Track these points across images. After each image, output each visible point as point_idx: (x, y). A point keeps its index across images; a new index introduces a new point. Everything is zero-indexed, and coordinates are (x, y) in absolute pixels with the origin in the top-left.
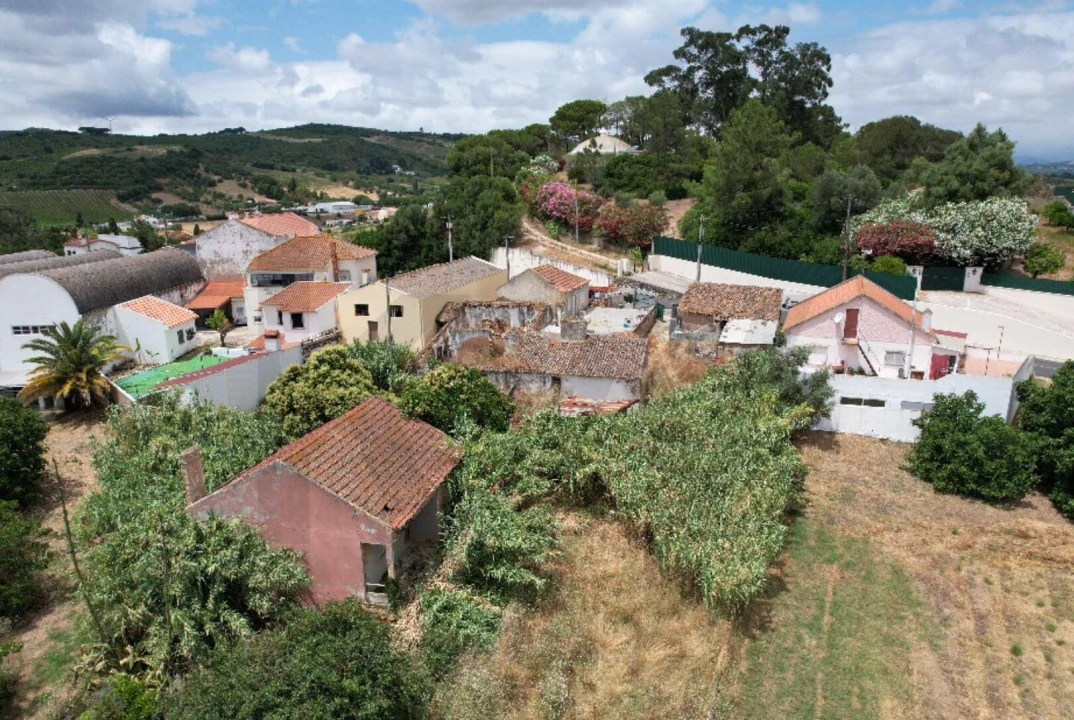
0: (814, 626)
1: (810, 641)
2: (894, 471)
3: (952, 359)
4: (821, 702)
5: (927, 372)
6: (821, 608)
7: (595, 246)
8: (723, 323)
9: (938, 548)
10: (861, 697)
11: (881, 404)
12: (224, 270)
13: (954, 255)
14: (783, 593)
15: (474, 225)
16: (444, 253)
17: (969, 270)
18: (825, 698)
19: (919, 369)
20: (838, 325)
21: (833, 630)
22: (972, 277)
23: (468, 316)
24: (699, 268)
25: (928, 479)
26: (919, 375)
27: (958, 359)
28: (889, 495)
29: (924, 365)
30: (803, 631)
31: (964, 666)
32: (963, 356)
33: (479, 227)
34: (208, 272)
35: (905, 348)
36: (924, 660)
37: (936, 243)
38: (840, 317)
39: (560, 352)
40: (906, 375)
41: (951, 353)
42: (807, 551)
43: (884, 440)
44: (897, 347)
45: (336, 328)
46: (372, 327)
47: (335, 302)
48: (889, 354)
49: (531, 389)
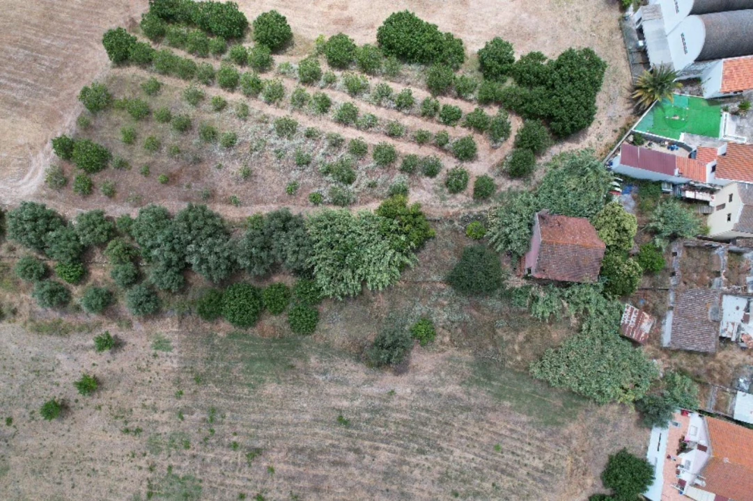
2: (623, 444)
4: (508, 387)
5: (679, 477)
6: (542, 396)
10: (509, 398)
11: (658, 449)
18: (508, 389)
19: (681, 474)
20: (701, 442)
21: (532, 397)
25: (618, 455)
28: (606, 437)
29: (683, 476)
30: (532, 389)
31: (523, 428)
35: (690, 470)
38: (703, 443)
39: (698, 308)
40: (679, 468)
41: (685, 489)
42: (569, 398)
43: (647, 448)
44: (691, 467)
45: (722, 187)
46: (723, 206)
47: (732, 183)
48: (689, 463)
49: (671, 297)
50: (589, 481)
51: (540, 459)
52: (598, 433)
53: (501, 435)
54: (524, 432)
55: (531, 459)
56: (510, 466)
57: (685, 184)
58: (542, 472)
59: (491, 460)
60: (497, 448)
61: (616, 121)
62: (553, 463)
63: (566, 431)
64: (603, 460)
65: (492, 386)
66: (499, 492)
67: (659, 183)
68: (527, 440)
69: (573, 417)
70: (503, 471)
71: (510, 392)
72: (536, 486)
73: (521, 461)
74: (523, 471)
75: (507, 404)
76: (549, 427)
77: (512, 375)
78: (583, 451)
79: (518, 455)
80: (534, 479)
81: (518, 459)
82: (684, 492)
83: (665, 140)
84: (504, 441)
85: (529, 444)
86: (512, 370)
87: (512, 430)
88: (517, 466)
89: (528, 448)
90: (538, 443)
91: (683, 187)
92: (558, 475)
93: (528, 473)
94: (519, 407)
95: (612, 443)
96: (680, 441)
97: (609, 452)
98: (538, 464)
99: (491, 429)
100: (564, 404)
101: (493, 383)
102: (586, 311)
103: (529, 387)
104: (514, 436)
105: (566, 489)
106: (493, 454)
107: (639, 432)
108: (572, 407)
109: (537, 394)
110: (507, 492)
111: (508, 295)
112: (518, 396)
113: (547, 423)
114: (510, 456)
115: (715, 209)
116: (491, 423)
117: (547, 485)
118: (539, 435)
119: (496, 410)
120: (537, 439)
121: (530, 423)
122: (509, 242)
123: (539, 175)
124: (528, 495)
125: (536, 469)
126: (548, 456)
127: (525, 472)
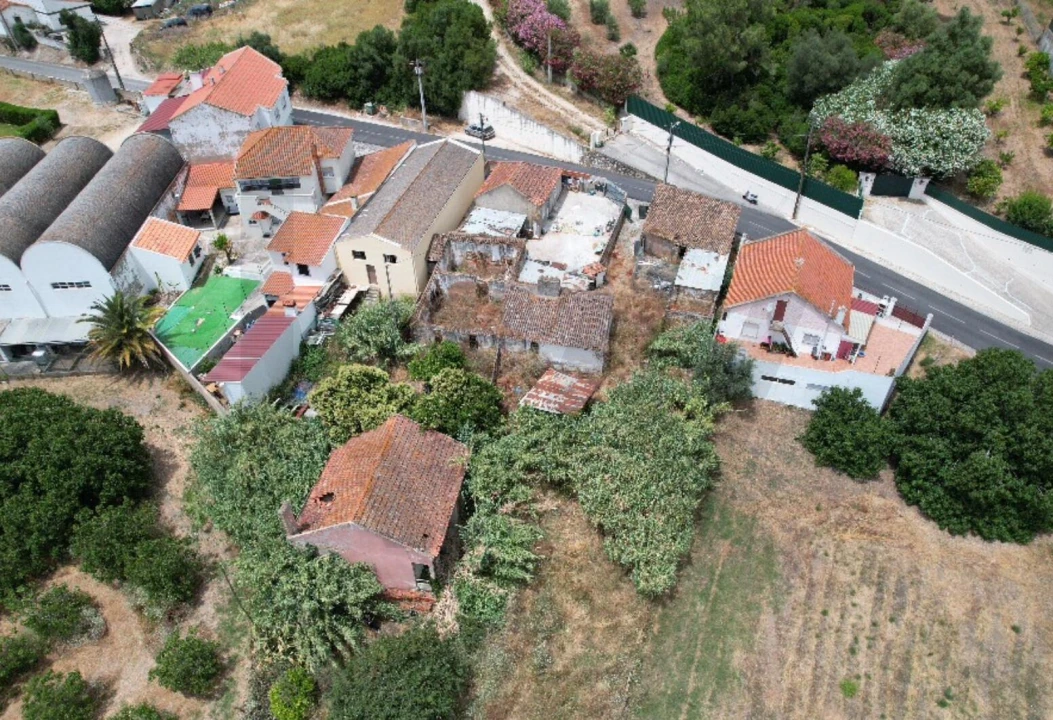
0: (704, 595)
1: (700, 607)
2: (790, 441)
3: (856, 346)
4: (698, 654)
5: (834, 355)
6: (712, 580)
7: (568, 89)
8: (682, 252)
9: (803, 522)
10: (723, 651)
11: (792, 383)
12: (203, 152)
13: (905, 171)
14: (688, 567)
15: (444, 66)
16: (415, 93)
17: (917, 181)
18: (702, 651)
19: (828, 350)
20: (770, 313)
21: (716, 599)
22: (918, 189)
23: (453, 248)
24: (671, 140)
25: (813, 451)
26: (827, 356)
27: (860, 347)
28: (782, 468)
29: (833, 348)
30: (697, 599)
31: (791, 624)
32: (863, 347)
33: (448, 68)
34: (188, 154)
35: (820, 333)
36: (767, 620)
37: (890, 157)
38: (771, 307)
39: (537, 311)
40: (818, 354)
41: (856, 341)
42: (711, 527)
43: (790, 407)
44: (814, 332)
45: (338, 269)
46: (370, 269)
47: (334, 248)
48: (807, 336)
49: (514, 349)
50: (877, 502)
51: (853, 593)
52: (775, 482)
53: (816, 678)
54: (800, 622)
55: (855, 612)
56: (887, 658)
57: (318, 313)
58: (880, 590)
59: (883, 705)
60: (849, 689)
61: (165, 403)
62: (857, 566)
63: (782, 538)
64: (827, 475)
65: (697, 692)
66: (954, 691)
67: (304, 348)
68: (817, 617)
69: (750, 523)
70: (903, 677)
71: (709, 649)
72: (915, 604)
73: (867, 633)
74: (889, 630)
75: (738, 658)
76: (778, 569)
77: (670, 642)
78: (818, 509)
79: (856, 640)
80: (901, 607)
81: (863, 644)
82: (862, 343)
83: (232, 333)
84: (828, 669)
85: (825, 613)
86: (658, 640)
87: (801, 652)
88: (881, 645)
89: (834, 617)
90: (820, 594)
91: (322, 316)
92: (879, 558)
93: (892, 620)
94: (743, 631)
95: (789, 459)
96: (769, 351)
97: (812, 467)
98: (865, 596)
99: (806, 700)
100: (725, 537)
101: (691, 687)
102: (529, 469)
103: (694, 605)
104: (812, 643)
105: (905, 543)
106: (865, 701)
107: (763, 416)
108: (729, 523)
109: (708, 588)
110: (949, 672)
111: (474, 630)
112: (719, 633)
113: (771, 574)
114: (861, 657)
115: (373, 285)
116: (792, 699)
117: (907, 582)
118: (802, 593)
119: (758, 686)
120: (809, 597)
121: (777, 610)
122: (340, 610)
123: (212, 544)
124: (942, 623)
125: (878, 601)
126: (843, 576)
127: (890, 626)
